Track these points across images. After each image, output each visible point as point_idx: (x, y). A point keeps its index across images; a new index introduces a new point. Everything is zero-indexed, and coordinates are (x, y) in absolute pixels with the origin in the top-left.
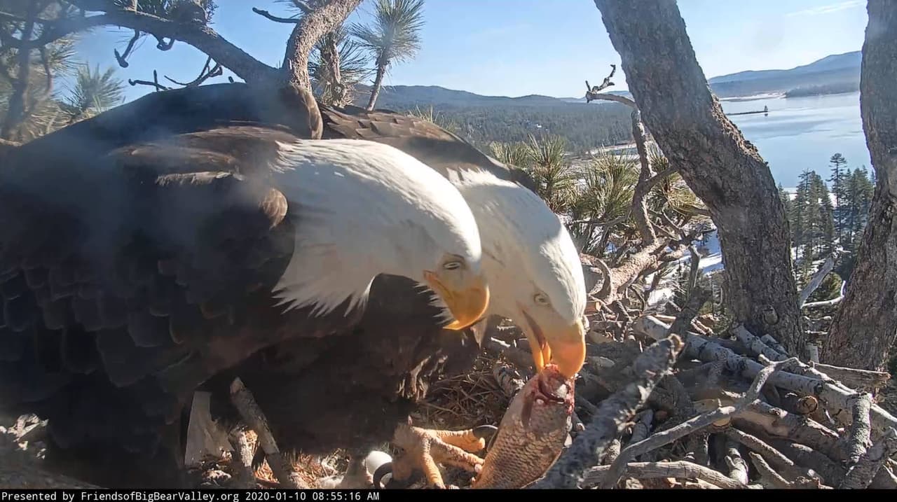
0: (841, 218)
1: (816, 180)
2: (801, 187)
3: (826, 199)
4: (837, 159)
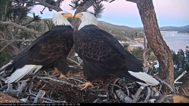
0: (186, 60)
1: (182, 51)
2: (178, 52)
3: (184, 55)
4: (187, 47)
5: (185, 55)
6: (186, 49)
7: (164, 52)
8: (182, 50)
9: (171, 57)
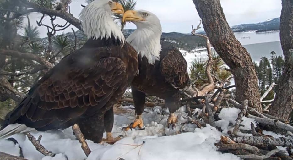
0: (274, 72)
1: (266, 59)
2: (261, 62)
3: (269, 66)
4: (273, 53)
5: (271, 65)
6: (272, 55)
7: (239, 57)
8: (266, 57)
9: (251, 63)
